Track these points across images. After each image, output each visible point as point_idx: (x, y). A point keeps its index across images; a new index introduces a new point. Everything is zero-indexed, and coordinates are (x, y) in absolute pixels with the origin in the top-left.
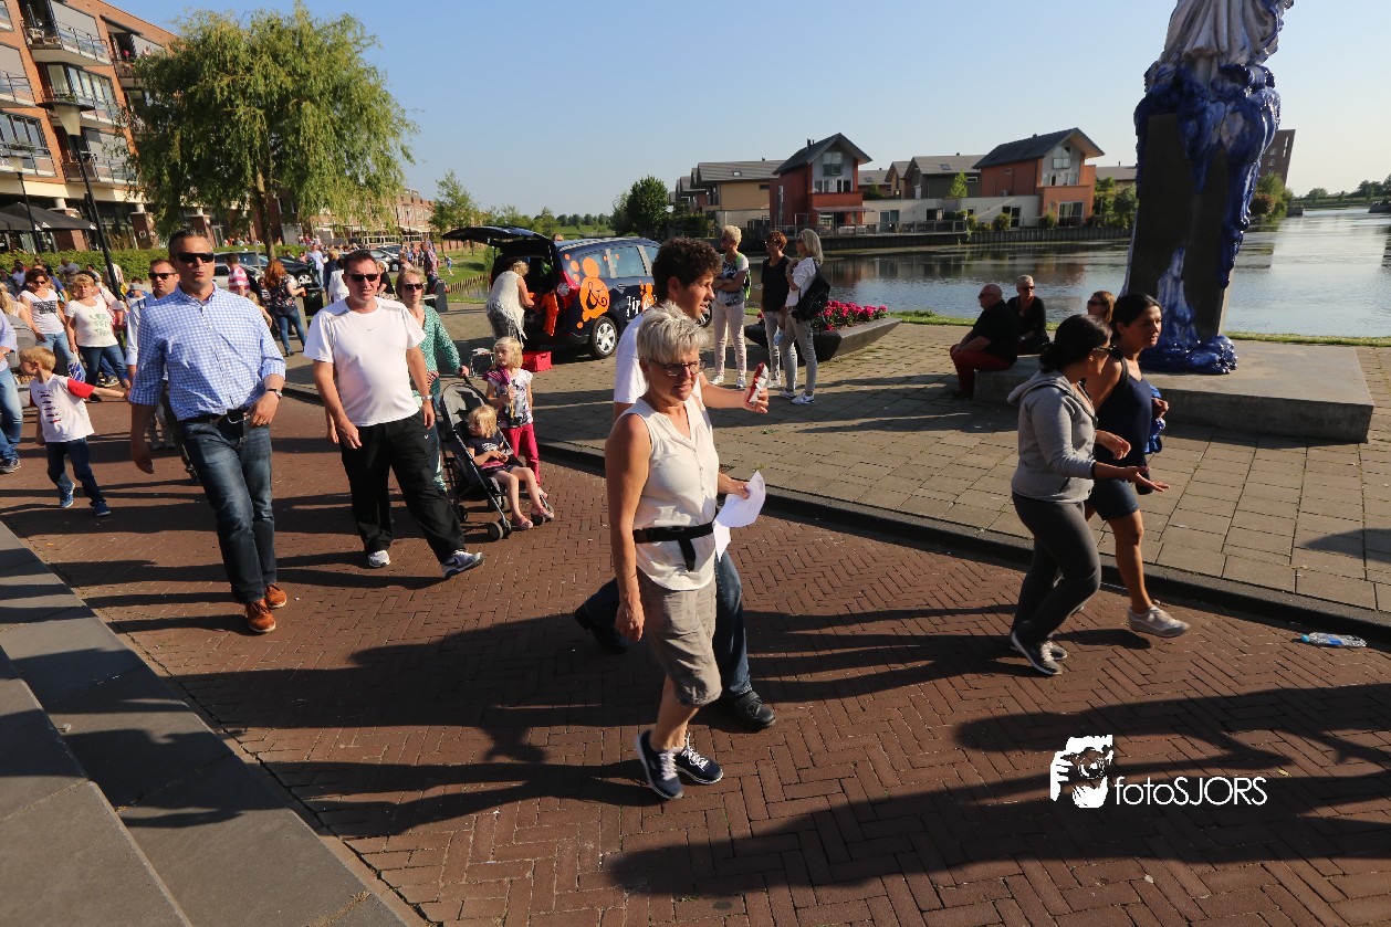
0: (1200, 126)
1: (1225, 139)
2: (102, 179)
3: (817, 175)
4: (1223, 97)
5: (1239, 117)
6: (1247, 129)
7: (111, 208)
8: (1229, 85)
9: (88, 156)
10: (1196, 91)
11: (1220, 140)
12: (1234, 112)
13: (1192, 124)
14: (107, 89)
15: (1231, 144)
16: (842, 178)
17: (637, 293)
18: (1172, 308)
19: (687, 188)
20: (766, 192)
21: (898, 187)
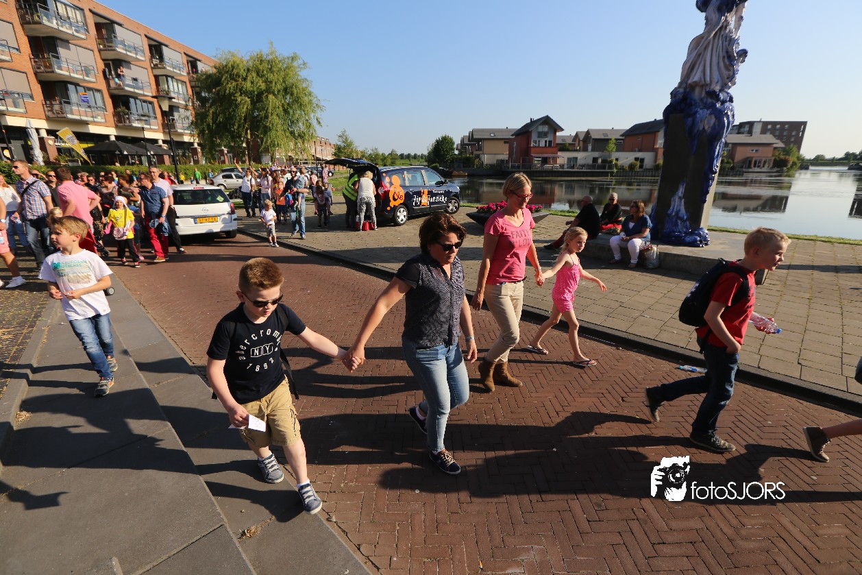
0: (694, 121)
1: (706, 128)
2: (179, 131)
3: (534, 137)
4: (706, 106)
5: (713, 117)
6: (717, 123)
7: (182, 145)
8: (710, 101)
9: (173, 120)
10: (693, 103)
11: (704, 128)
12: (710, 114)
13: (690, 119)
14: (184, 87)
15: (709, 130)
16: (548, 139)
17: (419, 194)
18: (678, 212)
19: (466, 141)
20: (507, 145)
21: (579, 145)
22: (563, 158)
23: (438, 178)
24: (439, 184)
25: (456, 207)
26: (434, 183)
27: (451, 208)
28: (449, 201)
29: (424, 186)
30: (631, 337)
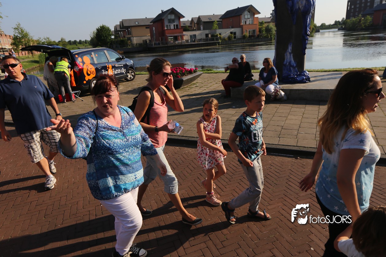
0: (293, 3)
3: (166, 23)
6: (306, 4)
11: (299, 8)
13: (290, 2)
15: (302, 8)
16: (175, 24)
17: (106, 68)
18: (290, 63)
19: (119, 29)
20: (148, 30)
21: (194, 26)
22: (187, 36)
23: (117, 56)
24: (118, 60)
25: (133, 76)
26: (114, 59)
27: (129, 76)
28: (127, 72)
29: (108, 62)
30: (302, 149)
